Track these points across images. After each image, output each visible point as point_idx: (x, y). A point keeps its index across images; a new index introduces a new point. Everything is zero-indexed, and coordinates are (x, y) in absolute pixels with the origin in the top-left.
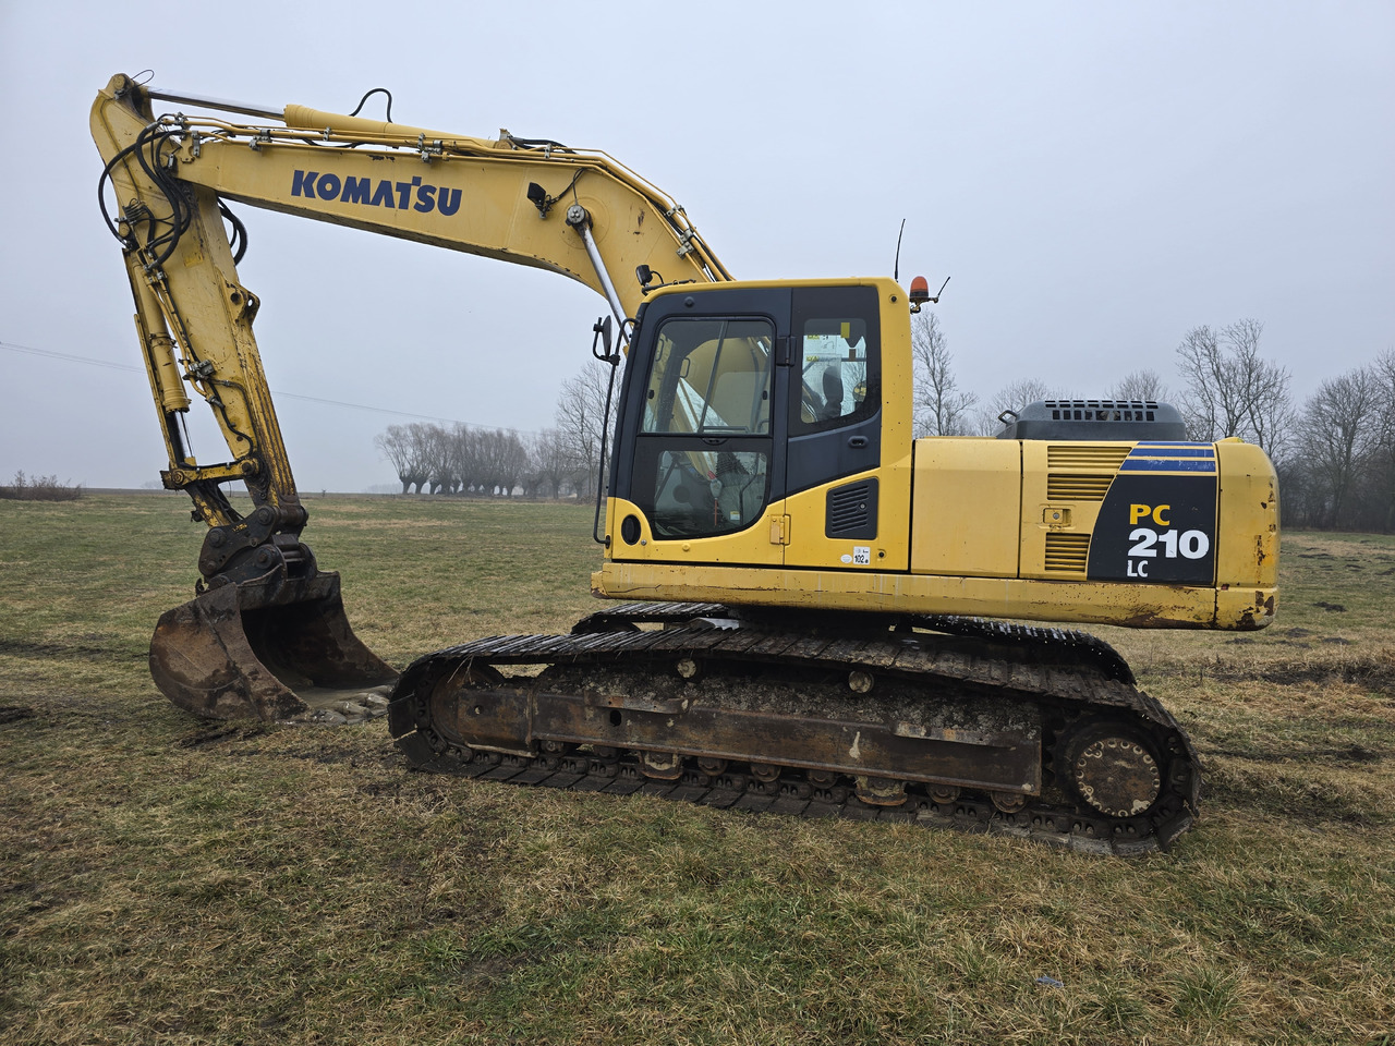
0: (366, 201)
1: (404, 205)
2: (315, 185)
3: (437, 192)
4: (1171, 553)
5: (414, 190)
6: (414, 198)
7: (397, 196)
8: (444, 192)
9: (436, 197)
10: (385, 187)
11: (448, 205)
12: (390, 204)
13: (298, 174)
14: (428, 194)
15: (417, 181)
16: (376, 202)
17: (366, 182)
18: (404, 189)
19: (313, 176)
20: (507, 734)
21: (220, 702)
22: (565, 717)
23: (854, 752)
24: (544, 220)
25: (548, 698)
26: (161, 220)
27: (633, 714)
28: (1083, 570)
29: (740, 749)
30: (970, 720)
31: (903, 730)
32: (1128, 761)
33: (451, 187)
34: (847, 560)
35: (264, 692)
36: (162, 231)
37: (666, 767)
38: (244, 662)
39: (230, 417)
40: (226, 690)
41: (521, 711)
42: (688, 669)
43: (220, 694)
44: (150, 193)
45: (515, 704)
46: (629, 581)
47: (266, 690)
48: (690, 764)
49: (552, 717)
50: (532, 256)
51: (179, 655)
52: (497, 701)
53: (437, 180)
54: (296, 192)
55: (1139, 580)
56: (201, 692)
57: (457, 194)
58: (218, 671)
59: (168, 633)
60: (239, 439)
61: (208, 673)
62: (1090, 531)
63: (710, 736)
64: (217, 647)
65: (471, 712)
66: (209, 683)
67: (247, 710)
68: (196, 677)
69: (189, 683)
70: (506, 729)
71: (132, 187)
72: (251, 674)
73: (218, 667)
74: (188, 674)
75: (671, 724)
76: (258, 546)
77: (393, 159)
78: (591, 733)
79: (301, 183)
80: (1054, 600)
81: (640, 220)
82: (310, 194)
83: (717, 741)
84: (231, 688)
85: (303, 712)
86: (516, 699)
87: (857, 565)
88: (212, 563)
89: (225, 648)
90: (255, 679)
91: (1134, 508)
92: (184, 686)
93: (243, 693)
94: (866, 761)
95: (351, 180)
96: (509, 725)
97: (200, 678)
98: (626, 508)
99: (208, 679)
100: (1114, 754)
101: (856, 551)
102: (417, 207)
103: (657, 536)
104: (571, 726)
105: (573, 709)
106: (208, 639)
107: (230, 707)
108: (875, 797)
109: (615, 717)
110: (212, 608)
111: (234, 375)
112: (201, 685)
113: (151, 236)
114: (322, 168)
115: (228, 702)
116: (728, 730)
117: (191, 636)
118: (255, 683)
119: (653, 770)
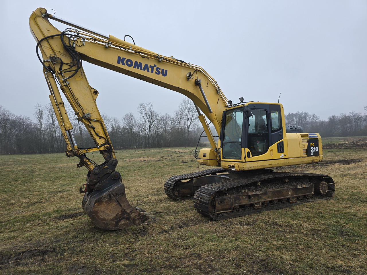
0: (141, 69)
1: (152, 72)
2: (125, 62)
3: (161, 70)
4: (315, 151)
5: (155, 68)
6: (155, 70)
7: (150, 69)
8: (163, 70)
9: (161, 71)
10: (146, 66)
11: (164, 74)
12: (148, 71)
13: (119, 58)
14: (159, 70)
15: (155, 66)
16: (144, 70)
17: (141, 64)
18: (152, 67)
19: (124, 59)
20: (228, 207)
21: (120, 224)
22: (239, 199)
23: (290, 193)
24: (187, 81)
25: (235, 196)
26: (65, 63)
27: (253, 195)
28: (306, 155)
29: (272, 198)
30: (302, 183)
31: (299, 187)
32: (325, 185)
33: (165, 69)
34: (281, 157)
35: (136, 216)
36: (65, 67)
37: (259, 205)
38: (128, 209)
39: (96, 131)
40: (122, 219)
41: (230, 201)
42: (259, 184)
43: (120, 221)
44: (59, 53)
45: (229, 199)
46: (249, 166)
47: (136, 215)
48: (263, 203)
49: (237, 200)
50: (185, 89)
51: (103, 212)
52: (225, 199)
53: (161, 67)
54: (119, 63)
55: (312, 156)
56: (113, 222)
57: (166, 71)
58: (118, 214)
59: (99, 205)
60: (100, 138)
61: (114, 215)
62: (307, 148)
63: (267, 196)
64: (118, 206)
65: (219, 204)
66: (115, 218)
67: (130, 224)
68: (110, 218)
69: (107, 220)
70: (227, 205)
71: (52, 50)
72: (130, 212)
73: (118, 212)
74: (107, 218)
75: (260, 196)
76: (112, 172)
77: (148, 59)
78: (245, 201)
79: (120, 60)
80: (304, 160)
81: (208, 84)
82: (123, 64)
83: (268, 197)
84: (124, 218)
85: (148, 219)
86: (229, 198)
87: (282, 158)
88: (95, 180)
89: (121, 206)
90: (132, 213)
91: (311, 144)
92: (106, 222)
93: (128, 219)
94: (292, 194)
95: (136, 62)
96: (228, 204)
97: (111, 218)
98: (247, 150)
99: (115, 217)
100: (323, 184)
101: (282, 155)
102: (156, 73)
103: (253, 156)
104: (241, 201)
105: (241, 197)
106: (114, 204)
107: (124, 224)
108: (293, 201)
109: (249, 197)
110: (116, 194)
111: (97, 118)
112: (112, 220)
113: (60, 69)
114: (127, 57)
115: (123, 223)
116: (270, 194)
117: (108, 204)
118: (132, 214)
119: (256, 207)
